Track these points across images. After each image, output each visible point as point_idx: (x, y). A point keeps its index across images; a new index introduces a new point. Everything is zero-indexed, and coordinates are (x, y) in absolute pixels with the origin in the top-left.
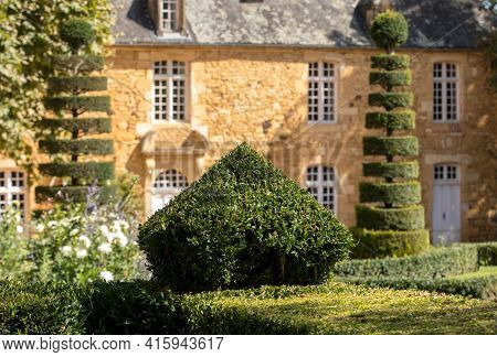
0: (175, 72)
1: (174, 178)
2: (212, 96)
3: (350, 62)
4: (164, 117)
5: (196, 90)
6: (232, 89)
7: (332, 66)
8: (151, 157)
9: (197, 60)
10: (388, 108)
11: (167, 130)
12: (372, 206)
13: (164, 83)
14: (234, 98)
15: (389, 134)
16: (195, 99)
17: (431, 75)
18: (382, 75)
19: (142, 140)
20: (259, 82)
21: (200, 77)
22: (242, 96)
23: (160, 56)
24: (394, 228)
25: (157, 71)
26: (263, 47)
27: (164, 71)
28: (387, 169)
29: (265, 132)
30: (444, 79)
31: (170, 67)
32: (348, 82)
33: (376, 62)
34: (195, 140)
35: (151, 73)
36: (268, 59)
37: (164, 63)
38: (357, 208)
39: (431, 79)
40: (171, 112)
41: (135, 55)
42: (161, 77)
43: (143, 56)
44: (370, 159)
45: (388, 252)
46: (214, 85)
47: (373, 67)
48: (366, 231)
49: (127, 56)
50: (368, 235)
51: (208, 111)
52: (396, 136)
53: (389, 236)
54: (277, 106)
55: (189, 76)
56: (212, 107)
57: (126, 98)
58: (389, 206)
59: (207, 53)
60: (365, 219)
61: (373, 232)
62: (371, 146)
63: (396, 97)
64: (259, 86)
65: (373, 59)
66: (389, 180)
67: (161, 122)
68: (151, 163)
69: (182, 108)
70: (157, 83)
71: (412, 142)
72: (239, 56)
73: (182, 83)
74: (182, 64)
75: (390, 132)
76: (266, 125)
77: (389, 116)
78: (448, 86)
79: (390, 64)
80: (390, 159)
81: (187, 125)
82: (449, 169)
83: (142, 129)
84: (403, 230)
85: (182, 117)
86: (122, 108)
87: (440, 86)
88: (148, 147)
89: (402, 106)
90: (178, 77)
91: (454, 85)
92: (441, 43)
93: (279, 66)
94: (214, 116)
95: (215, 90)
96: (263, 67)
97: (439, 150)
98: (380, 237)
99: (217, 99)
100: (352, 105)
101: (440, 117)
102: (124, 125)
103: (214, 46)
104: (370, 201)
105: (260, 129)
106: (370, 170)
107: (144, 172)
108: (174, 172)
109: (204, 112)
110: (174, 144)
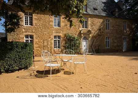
4: (84, 27)
5: (89, 22)
6: (95, 23)
7: (109, 20)
9: (90, 17)
11: (84, 30)
16: (89, 24)
19: (81, 31)
21: (90, 20)
34: (89, 31)
40: (85, 27)
55: (88, 20)
56: (92, 26)
67: (83, 28)
68: (82, 35)
69: (87, 26)
74: (87, 18)
76: (100, 30)
81: (88, 29)
83: (80, 29)
86: (77, 25)
88: (82, 32)
91: (125, 25)
94: (92, 28)
95: (92, 23)
100: (112, 27)
102: (77, 28)
107: (81, 37)
108: (85, 37)
109: (90, 27)
110: (86, 32)
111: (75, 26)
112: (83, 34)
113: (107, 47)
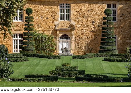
1: (66, 37)
2: (77, 14)
4: (63, 20)
5: (72, 12)
6: (83, 12)
7: (115, 5)
8: (58, 31)
9: (73, 3)
11: (63, 23)
13: (64, 10)
14: (84, 14)
20: (91, 10)
21: (73, 8)
22: (86, 14)
23: (62, 2)
29: (93, 24)
31: (65, 5)
34: (71, 26)
35: (59, 7)
36: (94, 3)
37: (63, 4)
40: (65, 18)
42: (62, 8)
43: (57, 2)
46: (78, 11)
54: (97, 17)
56: (77, 17)
57: (51, 14)
64: (91, 11)
70: (61, 10)
72: (85, 2)
73: (69, 10)
74: (69, 4)
76: (94, 22)
81: (69, 22)
83: (56, 23)
85: (69, 20)
86: (50, 17)
88: (57, 28)
90: (67, 8)
93: (97, 5)
94: (77, 19)
99: (78, 15)
100: (121, 17)
102: (51, 22)
105: (91, 23)
107: (56, 35)
108: (66, 35)
109: (74, 18)
110: (65, 27)
111: (47, 18)
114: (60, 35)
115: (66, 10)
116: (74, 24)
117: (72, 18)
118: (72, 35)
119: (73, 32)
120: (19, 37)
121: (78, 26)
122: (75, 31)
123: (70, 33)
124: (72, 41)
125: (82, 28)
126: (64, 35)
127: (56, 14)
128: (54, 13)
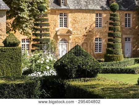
0: (65, 16)
1: (64, 41)
3: (105, 13)
4: (62, 26)
5: (69, 20)
6: (78, 20)
7: (101, 14)
8: (59, 36)
9: (70, 13)
10: (114, 26)
11: (63, 29)
12: (110, 49)
13: (62, 18)
14: (78, 22)
15: (114, 32)
16: (69, 22)
17: (125, 16)
18: (113, 18)
20: (84, 18)
21: (70, 17)
22: (80, 21)
23: (61, 12)
24: (115, 54)
25: (60, 16)
26: (85, 10)
27: (62, 16)
28: (114, 40)
29: (85, 30)
30: (127, 17)
31: (63, 14)
32: (105, 18)
33: (111, 15)
35: (59, 16)
36: (86, 13)
37: (62, 14)
38: (106, 49)
39: (124, 17)
40: (64, 25)
41: (55, 11)
42: (61, 17)
43: (57, 12)
44: (109, 38)
45: (114, 60)
47: (110, 16)
48: (108, 55)
49: (53, 12)
50: (109, 56)
51: (72, 25)
52: (116, 32)
53: (114, 56)
54: (88, 24)
55: (68, 17)
56: (73, 24)
57: (53, 22)
58: (114, 49)
59: (72, 11)
60: (108, 52)
61: (110, 55)
62: (110, 35)
63: (116, 23)
65: (110, 14)
66: (114, 43)
67: (61, 27)
69: (66, 24)
70: (60, 18)
71: (119, 34)
72: (79, 12)
73: (66, 18)
74: (66, 14)
75: (114, 31)
76: (86, 28)
77: (114, 28)
78: (129, 19)
79: (115, 15)
80: (114, 38)
81: (67, 28)
82: (129, 39)
83: (57, 29)
84: (117, 54)
85: (66, 26)
86: (52, 24)
87: (127, 19)
88: (58, 33)
89: (117, 25)
90: (65, 17)
91: (130, 19)
92: (127, 9)
93: (89, 14)
94: (74, 26)
95: (74, 20)
96: (85, 14)
97: (126, 34)
98: (112, 56)
99: (74, 22)
100: (106, 23)
101: (127, 26)
102: (53, 28)
103: (74, 10)
104: (110, 48)
105: (84, 29)
106: (109, 40)
107: (57, 39)
108: (64, 39)
109: (71, 25)
110: (64, 33)
112: (59, 35)
113: (98, 52)
114: (60, 39)
115: (65, 18)
116: (71, 30)
117: (70, 25)
118: (69, 39)
119: (70, 37)
120: (26, 42)
121: (74, 31)
122: (72, 36)
123: (68, 37)
124: (70, 44)
125: (77, 33)
126: (63, 39)
127: (57, 22)
128: (55, 20)
